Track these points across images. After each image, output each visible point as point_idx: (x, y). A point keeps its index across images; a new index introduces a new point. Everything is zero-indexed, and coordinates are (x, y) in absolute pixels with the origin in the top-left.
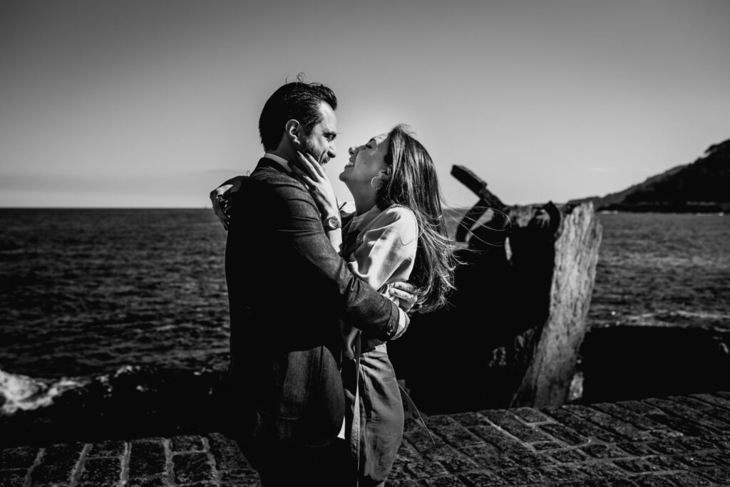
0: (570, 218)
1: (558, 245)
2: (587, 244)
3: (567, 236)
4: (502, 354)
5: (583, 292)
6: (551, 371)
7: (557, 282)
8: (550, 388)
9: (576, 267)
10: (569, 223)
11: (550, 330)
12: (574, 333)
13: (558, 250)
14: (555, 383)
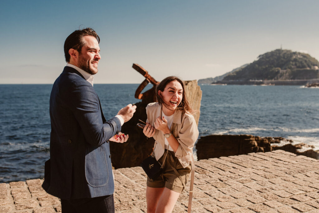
2: (195, 99)
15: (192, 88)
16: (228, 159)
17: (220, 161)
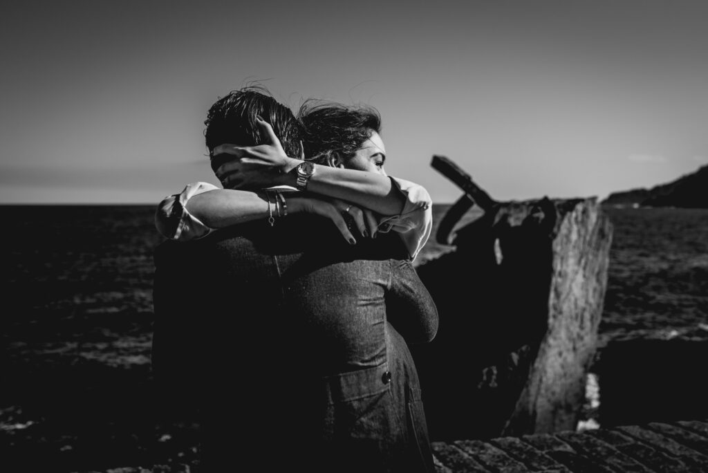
0: (571, 216)
1: (557, 246)
2: (593, 245)
3: (568, 237)
4: (492, 374)
5: (592, 300)
6: (553, 393)
7: (556, 290)
8: (554, 413)
9: (581, 272)
10: (570, 222)
11: (549, 346)
12: (583, 349)
13: (556, 253)
14: (561, 407)
15: (585, 219)
16: (670, 430)
17: (647, 436)
